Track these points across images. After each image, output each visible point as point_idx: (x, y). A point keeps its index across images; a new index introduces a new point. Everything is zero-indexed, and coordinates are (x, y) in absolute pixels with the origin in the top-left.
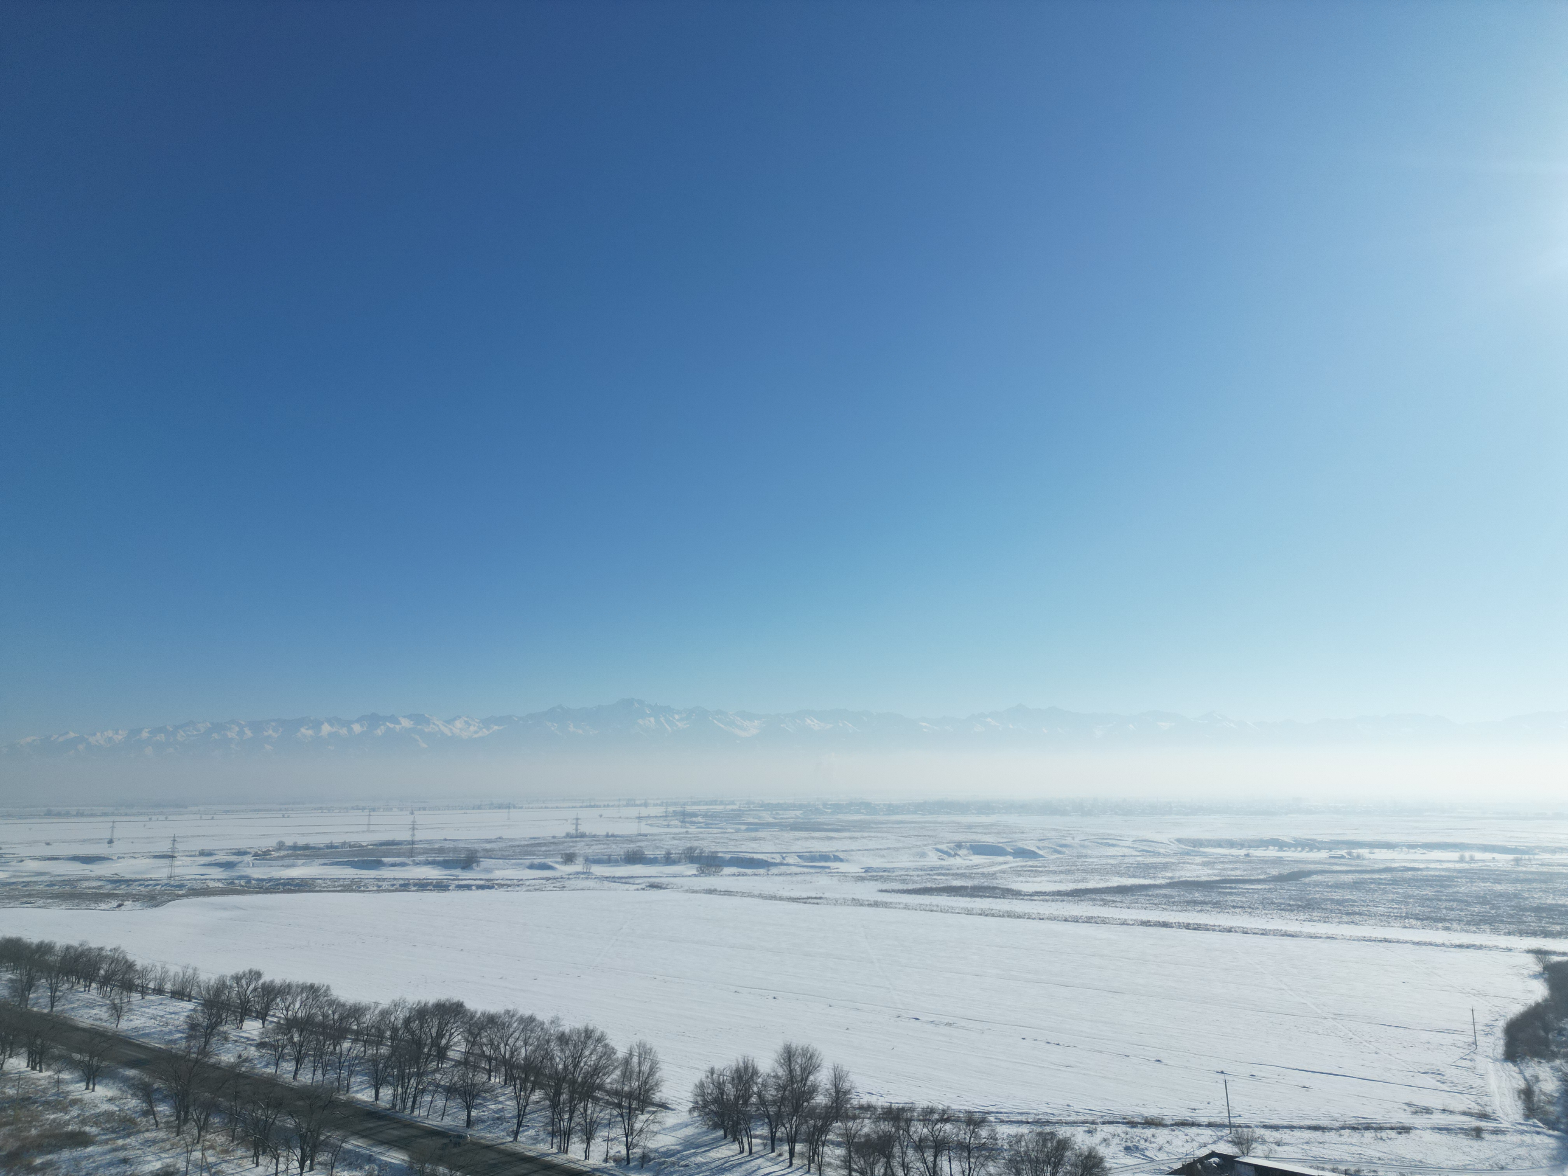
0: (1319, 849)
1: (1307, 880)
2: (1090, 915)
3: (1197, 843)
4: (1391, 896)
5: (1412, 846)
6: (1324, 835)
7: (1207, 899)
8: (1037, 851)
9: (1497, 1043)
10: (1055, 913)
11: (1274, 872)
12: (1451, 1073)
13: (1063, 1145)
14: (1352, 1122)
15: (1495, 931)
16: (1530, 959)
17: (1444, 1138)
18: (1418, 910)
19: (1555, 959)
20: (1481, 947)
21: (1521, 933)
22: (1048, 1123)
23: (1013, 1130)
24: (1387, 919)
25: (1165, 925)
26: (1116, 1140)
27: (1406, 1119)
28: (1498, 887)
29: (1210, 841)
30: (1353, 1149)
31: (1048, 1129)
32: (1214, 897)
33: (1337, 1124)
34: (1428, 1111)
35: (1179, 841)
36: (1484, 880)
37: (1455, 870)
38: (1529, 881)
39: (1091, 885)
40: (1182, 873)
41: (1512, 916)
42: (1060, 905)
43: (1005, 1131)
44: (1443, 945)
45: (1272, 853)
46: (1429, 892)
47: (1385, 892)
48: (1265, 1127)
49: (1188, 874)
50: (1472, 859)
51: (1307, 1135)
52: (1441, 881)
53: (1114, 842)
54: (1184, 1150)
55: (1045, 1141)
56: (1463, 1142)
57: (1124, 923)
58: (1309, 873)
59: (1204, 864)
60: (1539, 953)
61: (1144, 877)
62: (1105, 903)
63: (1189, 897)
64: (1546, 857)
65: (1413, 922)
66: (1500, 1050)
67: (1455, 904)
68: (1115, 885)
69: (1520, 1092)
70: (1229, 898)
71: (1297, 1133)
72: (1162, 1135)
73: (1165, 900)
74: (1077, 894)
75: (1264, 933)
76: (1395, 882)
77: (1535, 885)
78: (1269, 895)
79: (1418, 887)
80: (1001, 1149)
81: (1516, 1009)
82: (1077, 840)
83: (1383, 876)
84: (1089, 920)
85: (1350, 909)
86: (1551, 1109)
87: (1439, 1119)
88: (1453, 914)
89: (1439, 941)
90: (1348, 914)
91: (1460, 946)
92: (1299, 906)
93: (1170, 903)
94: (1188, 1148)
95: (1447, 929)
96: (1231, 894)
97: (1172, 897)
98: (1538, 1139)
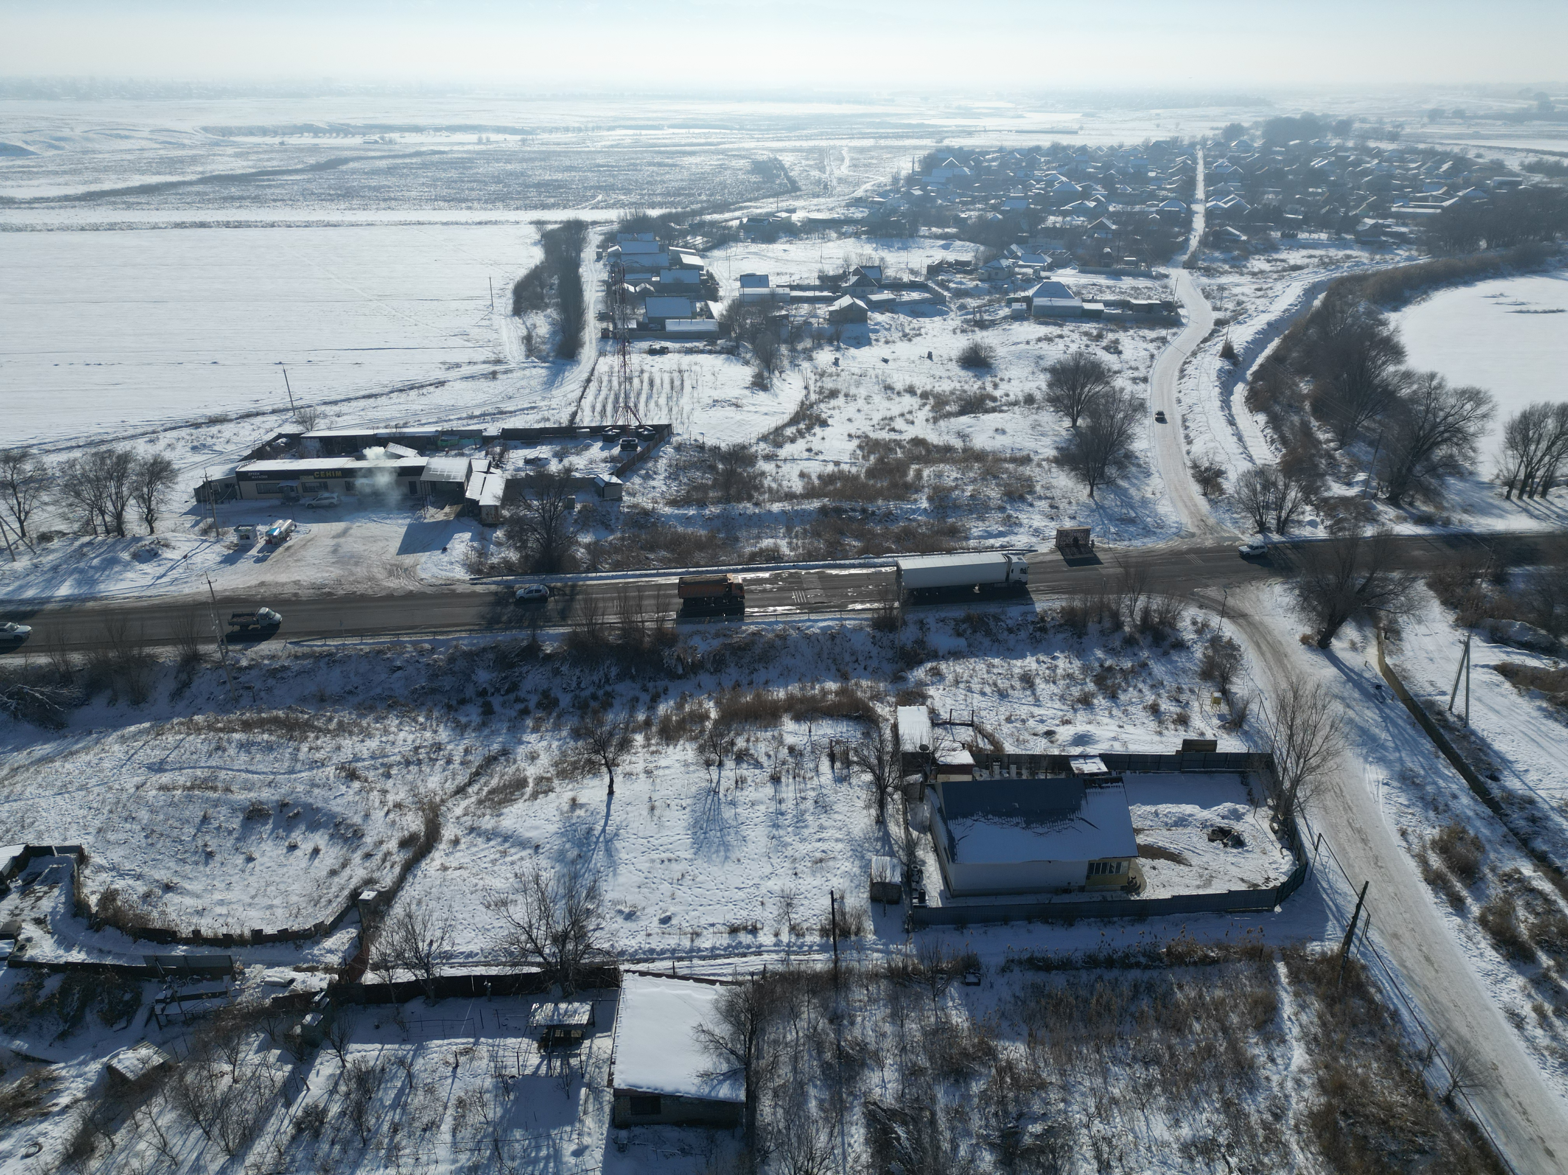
0: (353, 135)
1: (344, 168)
2: (113, 220)
3: (227, 132)
4: (422, 180)
5: (438, 129)
6: (357, 119)
7: (245, 194)
8: (24, 146)
9: (506, 303)
10: (67, 222)
11: (312, 161)
12: (474, 332)
13: (124, 459)
14: (399, 385)
15: (507, 207)
16: (532, 229)
17: (470, 384)
18: (445, 192)
19: (550, 227)
20: (496, 223)
21: (527, 207)
22: (103, 442)
23: (63, 457)
24: (418, 202)
25: (202, 225)
26: (181, 443)
27: (441, 375)
28: (509, 167)
29: (240, 128)
30: (401, 407)
31: (104, 448)
32: (252, 191)
33: (387, 390)
34: (458, 365)
35: (206, 129)
36: (498, 160)
37: (474, 152)
38: (532, 160)
39: (107, 186)
40: (214, 167)
41: (519, 193)
42: (71, 212)
43: (52, 461)
44: (467, 223)
45: (307, 140)
46: (453, 174)
47: (417, 176)
48: (325, 403)
49: (221, 167)
50: (488, 140)
51: (362, 403)
52: (463, 163)
53: (127, 133)
54: (252, 438)
55: (103, 460)
56: (484, 384)
57: (155, 227)
58: (346, 161)
59: (237, 155)
60: (539, 223)
61: (170, 173)
62: (129, 206)
63: (225, 193)
64: (545, 136)
65: (441, 204)
66: (510, 307)
67: (475, 185)
68: (137, 184)
69: (523, 338)
70: (269, 191)
71: (354, 404)
72: (228, 430)
73: (198, 198)
74: (91, 198)
75: (308, 225)
76: (424, 166)
77: (537, 164)
78: (308, 186)
79: (445, 170)
80: (53, 478)
81: (521, 273)
82: (78, 131)
83: (414, 160)
84: (112, 227)
85: (386, 195)
86: (543, 347)
87: (466, 370)
88: (474, 194)
89: (463, 220)
90: (385, 200)
91: (480, 223)
92: (339, 195)
93: (204, 200)
94: (255, 435)
95: (469, 208)
96: (269, 186)
97: (206, 194)
98: (534, 371)
